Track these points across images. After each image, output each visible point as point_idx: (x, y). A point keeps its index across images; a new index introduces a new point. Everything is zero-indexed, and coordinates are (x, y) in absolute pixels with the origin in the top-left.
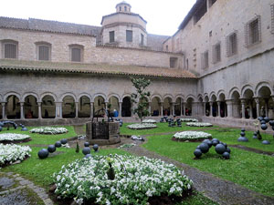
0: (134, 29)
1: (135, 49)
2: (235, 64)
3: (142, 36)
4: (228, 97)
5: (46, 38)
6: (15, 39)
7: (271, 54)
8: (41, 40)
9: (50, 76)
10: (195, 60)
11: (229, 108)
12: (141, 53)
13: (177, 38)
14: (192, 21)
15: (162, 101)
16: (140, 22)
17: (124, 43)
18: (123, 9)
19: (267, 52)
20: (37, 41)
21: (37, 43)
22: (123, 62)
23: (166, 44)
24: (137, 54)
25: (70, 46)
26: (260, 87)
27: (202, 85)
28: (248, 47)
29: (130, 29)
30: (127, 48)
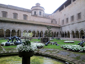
0: (42, 11)
1: (42, 17)
2: (73, 24)
3: (44, 13)
4: (70, 32)
5: (16, 12)
6: (7, 11)
7: (84, 22)
8: (15, 12)
9: (20, 24)
10: (59, 22)
11: (71, 35)
13: (53, 15)
14: (58, 11)
16: (43, 10)
17: (39, 15)
18: (38, 5)
19: (83, 21)
20: (13, 12)
21: (13, 13)
22: (39, 21)
23: (49, 16)
25: (23, 15)
26: (81, 30)
27: (61, 29)
28: (77, 20)
29: (40, 11)
30: (40, 17)
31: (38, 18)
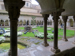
1: (29, 8)
3: (31, 5)
12: (31, 9)
15: (36, 22)
21: (1, 5)
22: (26, 11)
24: (29, 9)
29: (28, 3)
30: (27, 8)
31: (25, 9)
